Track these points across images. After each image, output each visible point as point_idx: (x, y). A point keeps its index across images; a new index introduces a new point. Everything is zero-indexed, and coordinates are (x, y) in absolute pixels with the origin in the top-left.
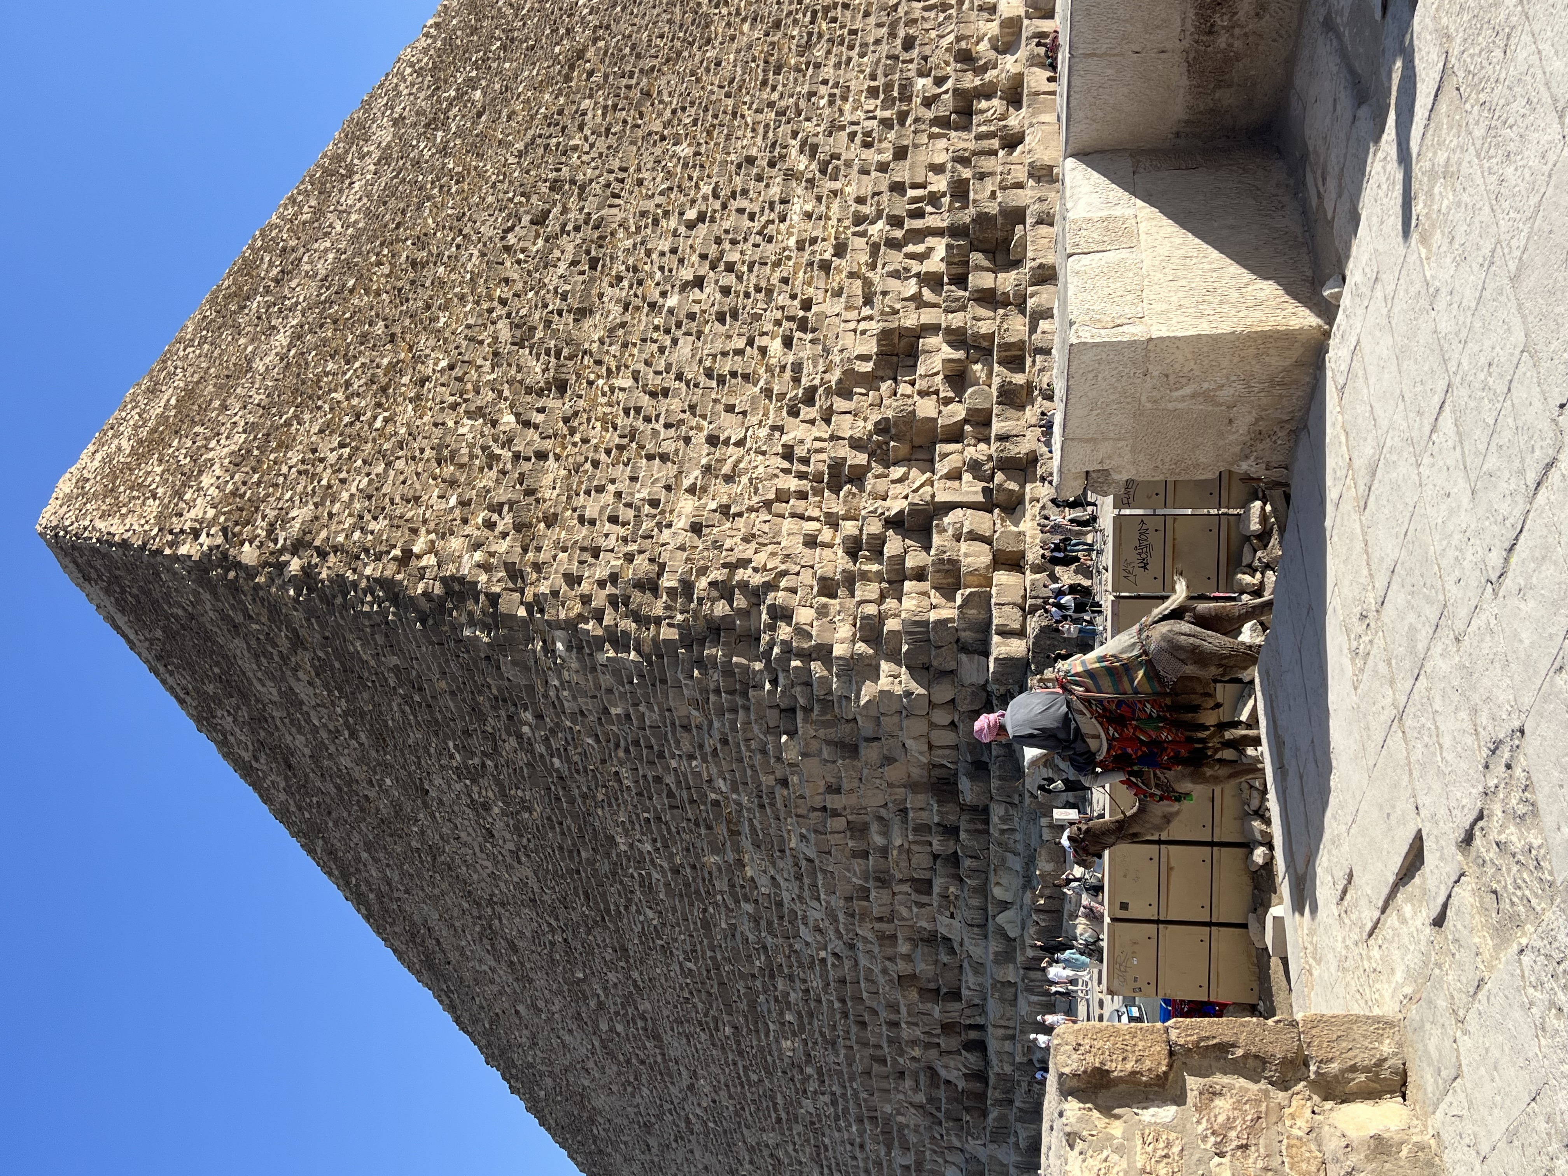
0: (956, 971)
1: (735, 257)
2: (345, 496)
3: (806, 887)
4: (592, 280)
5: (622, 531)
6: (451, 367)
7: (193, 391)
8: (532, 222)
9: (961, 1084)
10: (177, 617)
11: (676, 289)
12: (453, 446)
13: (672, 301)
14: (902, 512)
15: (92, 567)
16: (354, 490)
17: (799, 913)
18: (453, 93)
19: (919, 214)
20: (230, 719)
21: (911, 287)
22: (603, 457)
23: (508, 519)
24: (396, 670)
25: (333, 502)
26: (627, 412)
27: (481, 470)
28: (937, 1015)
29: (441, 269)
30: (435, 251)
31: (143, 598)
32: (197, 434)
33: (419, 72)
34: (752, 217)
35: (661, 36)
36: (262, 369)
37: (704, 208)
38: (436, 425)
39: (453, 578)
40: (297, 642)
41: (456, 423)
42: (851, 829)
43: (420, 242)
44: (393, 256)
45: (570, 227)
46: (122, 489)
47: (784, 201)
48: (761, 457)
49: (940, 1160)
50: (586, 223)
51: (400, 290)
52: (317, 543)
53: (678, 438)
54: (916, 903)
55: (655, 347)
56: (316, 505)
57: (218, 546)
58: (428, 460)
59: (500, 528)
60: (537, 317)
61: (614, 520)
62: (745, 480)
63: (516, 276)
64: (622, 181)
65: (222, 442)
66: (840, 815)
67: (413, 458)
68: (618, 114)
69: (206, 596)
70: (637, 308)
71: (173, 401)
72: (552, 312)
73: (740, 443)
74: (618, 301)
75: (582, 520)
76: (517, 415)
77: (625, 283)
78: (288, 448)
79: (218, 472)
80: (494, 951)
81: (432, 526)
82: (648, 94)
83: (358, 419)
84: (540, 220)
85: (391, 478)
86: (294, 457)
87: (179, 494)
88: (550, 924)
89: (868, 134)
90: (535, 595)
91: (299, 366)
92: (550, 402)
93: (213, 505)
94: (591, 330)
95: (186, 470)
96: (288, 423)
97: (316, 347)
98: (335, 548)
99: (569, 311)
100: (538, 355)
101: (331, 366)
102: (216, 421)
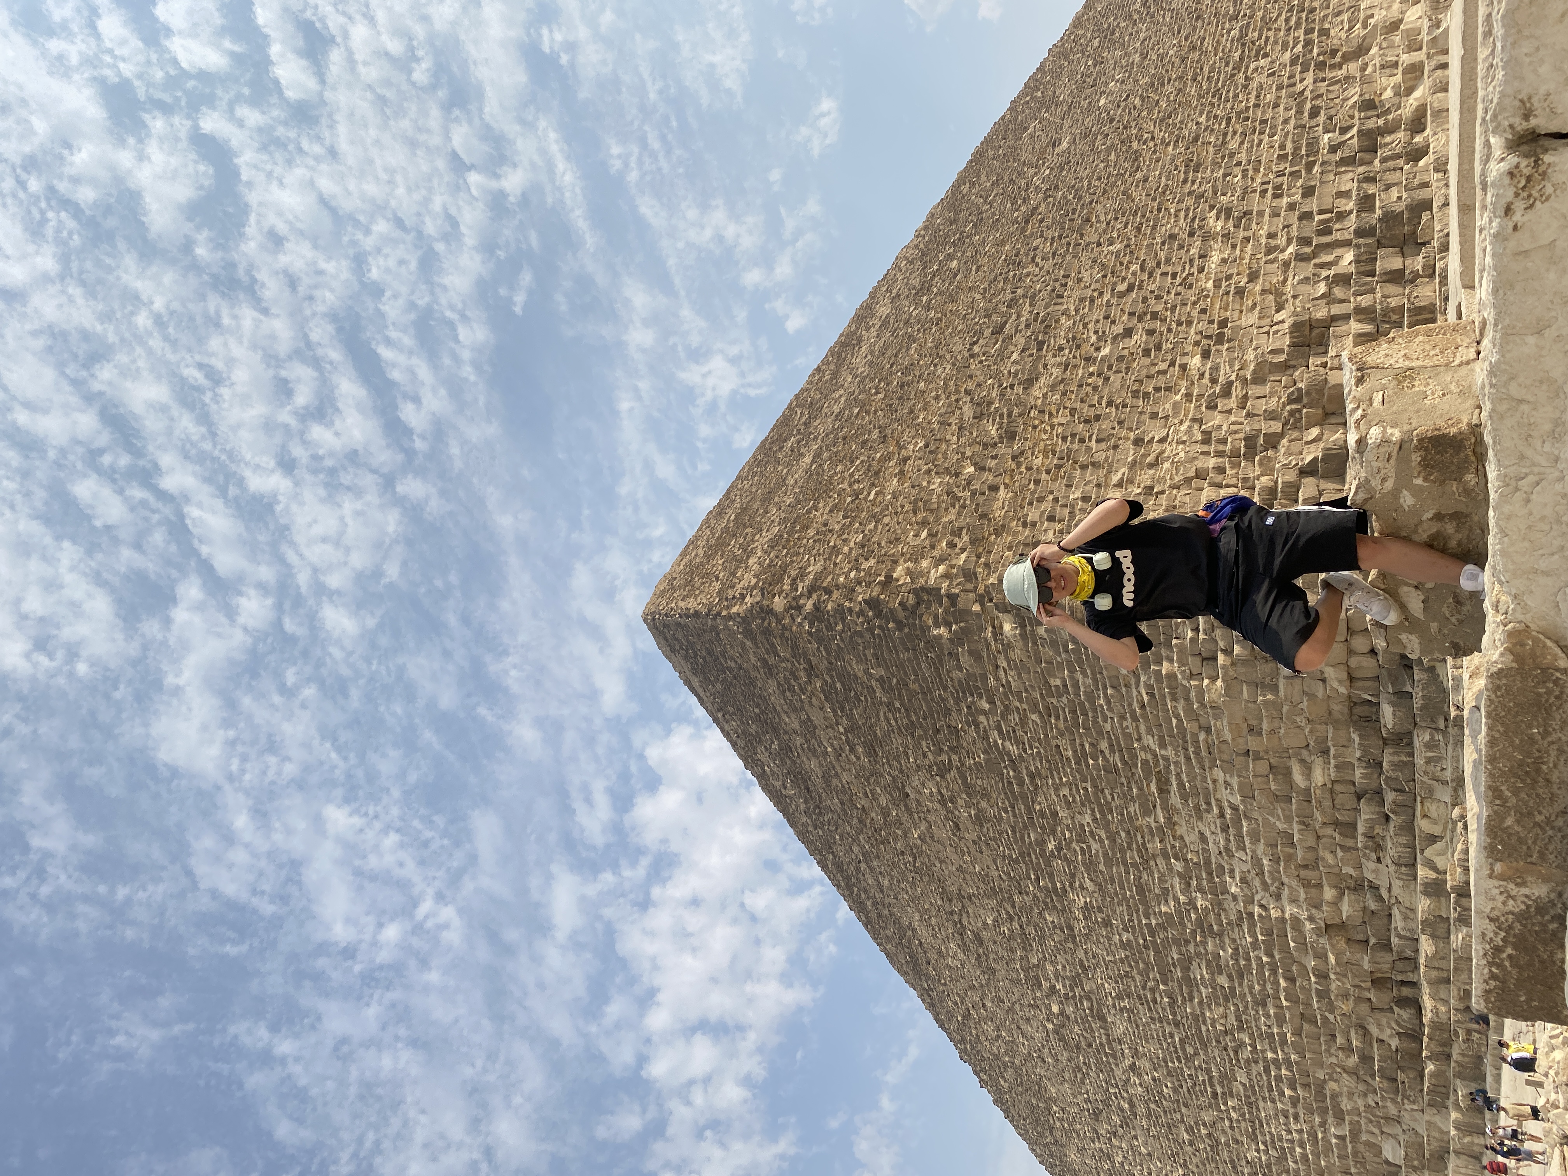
0: (1385, 920)
1: (1159, 308)
2: (846, 549)
3: (1232, 838)
4: (1039, 358)
5: (1058, 526)
6: (926, 446)
7: (746, 508)
8: (993, 333)
9: (1394, 1043)
10: (730, 669)
11: (1109, 342)
12: (926, 498)
13: (1106, 351)
14: (1315, 459)
15: (677, 639)
16: (852, 544)
17: (1226, 867)
18: (935, 267)
19: (1328, 231)
20: (767, 754)
21: (1322, 288)
22: (1044, 476)
23: (966, 538)
24: (881, 680)
25: (837, 556)
26: (1064, 439)
27: (947, 509)
28: (1366, 966)
29: (922, 384)
30: (917, 373)
31: (708, 658)
32: (747, 534)
33: (911, 263)
34: (1174, 275)
35: (1099, 179)
36: (792, 482)
37: (1132, 281)
38: (913, 487)
39: (923, 588)
40: (811, 670)
41: (929, 482)
42: (1274, 774)
43: (906, 371)
44: (888, 384)
45: (1022, 326)
46: (696, 579)
47: (1201, 256)
48: (1181, 446)
49: (1376, 1131)
50: (1036, 320)
51: (891, 406)
52: (825, 584)
53: (1108, 449)
54: (1341, 847)
55: (1089, 389)
56: (825, 560)
57: (757, 603)
58: (907, 512)
59: (960, 546)
60: (994, 395)
61: (1051, 519)
62: (1166, 465)
63: (978, 373)
64: (1066, 285)
65: (764, 535)
66: (1262, 759)
67: (896, 513)
68: (1064, 241)
69: (748, 643)
70: (1075, 366)
71: (733, 517)
72: (1006, 388)
73: (1162, 440)
74: (1060, 364)
75: (1025, 524)
76: (975, 465)
77: (1067, 351)
78: (808, 527)
79: (759, 554)
80: (964, 947)
81: (908, 556)
82: (1088, 220)
83: (857, 498)
84: (998, 331)
85: (879, 531)
86: (811, 532)
87: (733, 574)
88: (1008, 913)
89: (1279, 187)
90: (986, 586)
91: (818, 474)
92: (1002, 450)
93: (755, 576)
94: (1037, 392)
95: (739, 558)
96: (809, 512)
97: (830, 458)
98: (838, 587)
99: (1019, 384)
100: (994, 420)
101: (839, 468)
102: (760, 522)
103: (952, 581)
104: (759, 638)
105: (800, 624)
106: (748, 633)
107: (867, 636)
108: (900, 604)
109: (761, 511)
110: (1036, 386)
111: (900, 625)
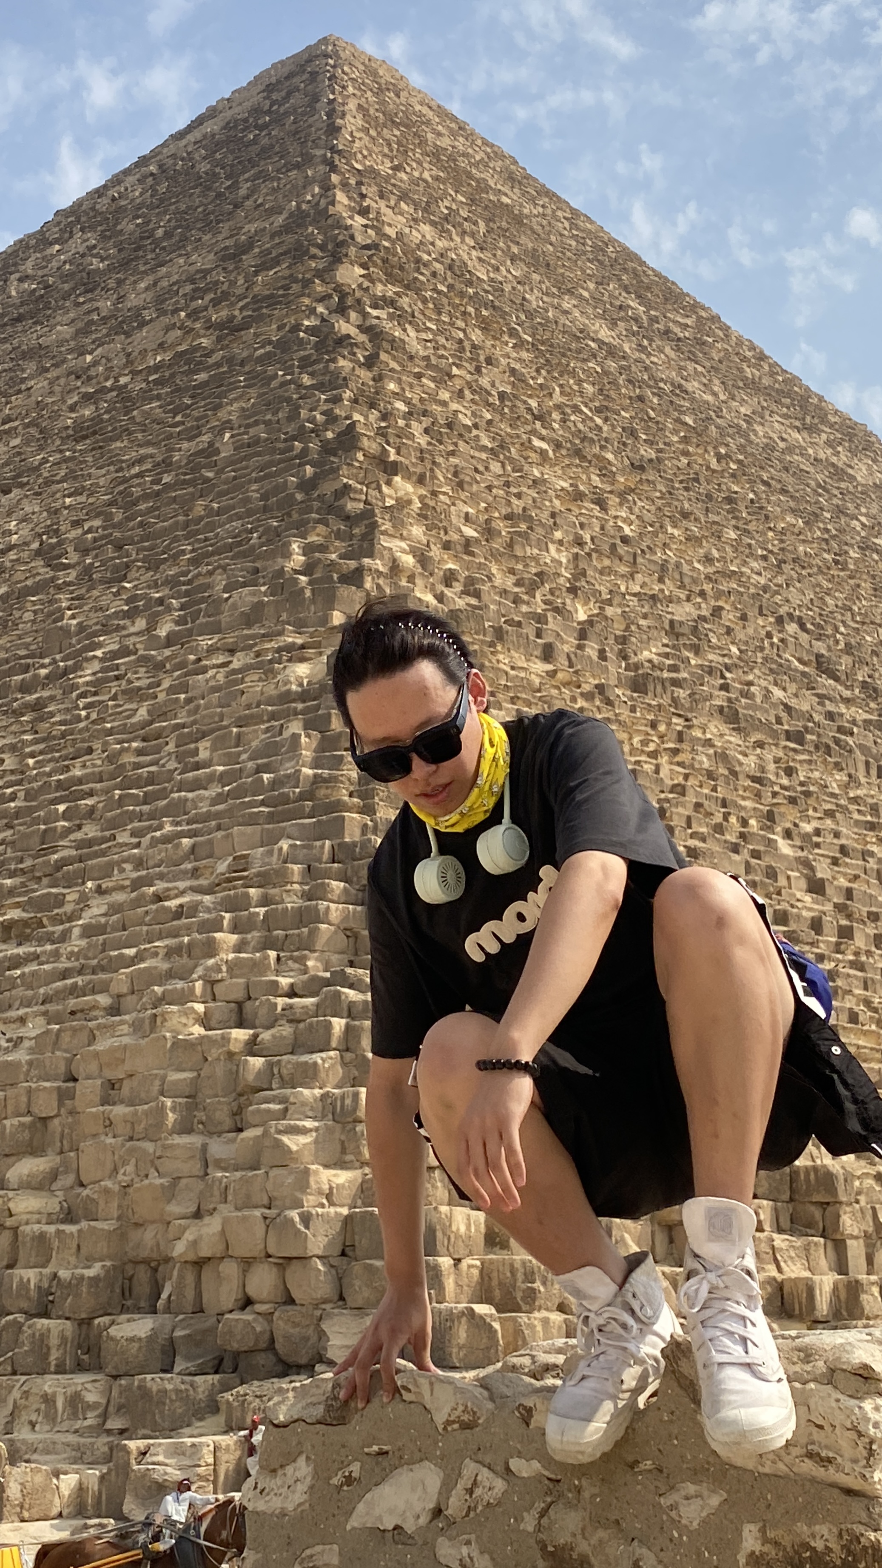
2: (445, 395)
4: (775, 734)
6: (625, 540)
7: (520, 223)
8: (818, 656)
10: (235, 187)
12: (533, 536)
15: (289, 94)
16: (454, 406)
20: (81, 250)
23: (461, 603)
24: (211, 450)
25: (433, 379)
27: (512, 571)
29: (733, 535)
30: (751, 527)
32: (475, 223)
36: (566, 306)
38: (553, 515)
39: (374, 526)
40: (230, 328)
41: (560, 542)
43: (757, 508)
44: (733, 476)
45: (829, 706)
46: (397, 133)
50: (840, 729)
51: (697, 480)
52: (383, 357)
55: (719, 818)
56: (427, 358)
57: (352, 237)
58: (509, 503)
59: (448, 592)
60: (711, 657)
63: (750, 631)
65: (474, 253)
67: (507, 484)
69: (280, 220)
71: (506, 200)
72: (723, 677)
76: (590, 622)
78: (485, 330)
79: (439, 244)
81: (432, 503)
83: (536, 418)
85: (477, 454)
86: (476, 336)
87: (404, 196)
91: (579, 351)
92: (615, 669)
93: (400, 236)
94: (716, 729)
95: (433, 207)
96: (513, 333)
97: (606, 373)
98: (378, 379)
99: (729, 700)
100: (667, 656)
101: (589, 389)
102: (496, 248)
103: (386, 577)
104: (290, 239)
105: (313, 311)
106: (299, 219)
107: (291, 429)
108: (346, 486)
109: (515, 249)
110: (724, 728)
111: (307, 486)
